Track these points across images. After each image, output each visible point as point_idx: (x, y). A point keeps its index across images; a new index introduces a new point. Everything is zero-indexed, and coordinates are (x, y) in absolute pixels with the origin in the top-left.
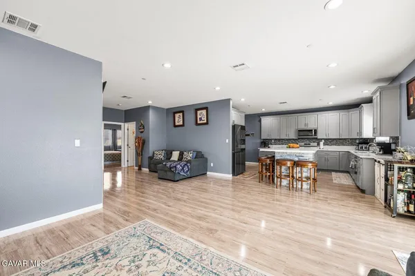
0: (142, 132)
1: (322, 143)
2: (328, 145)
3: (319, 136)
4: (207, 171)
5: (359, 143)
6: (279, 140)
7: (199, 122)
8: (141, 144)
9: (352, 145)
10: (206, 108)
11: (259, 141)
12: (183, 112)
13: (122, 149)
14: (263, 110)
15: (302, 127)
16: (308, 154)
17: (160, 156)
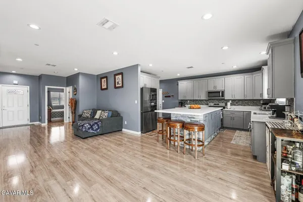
0: (75, 95)
1: (229, 104)
2: (235, 105)
3: (226, 97)
4: (122, 128)
5: (263, 104)
6: (194, 100)
7: (117, 86)
8: (74, 104)
9: (256, 105)
10: (122, 74)
11: (178, 101)
12: (106, 77)
13: (65, 108)
14: (178, 75)
15: (211, 89)
16: (198, 116)
17: (87, 114)
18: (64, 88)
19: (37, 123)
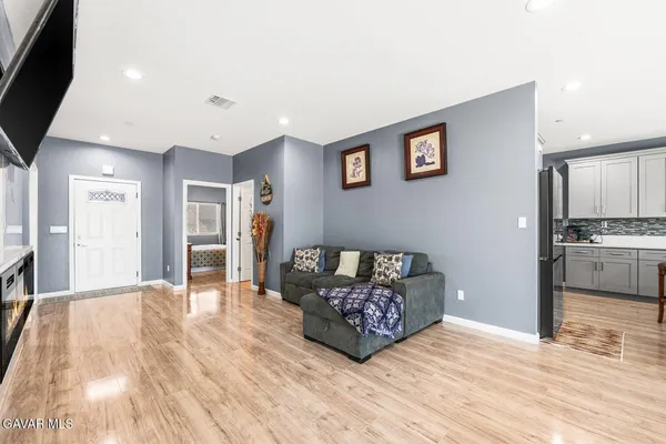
0: (267, 203)
4: (442, 312)
7: (415, 169)
8: (266, 231)
10: (441, 128)
12: (366, 148)
13: (228, 242)
17: (310, 262)
18: (228, 187)
19: (159, 283)
